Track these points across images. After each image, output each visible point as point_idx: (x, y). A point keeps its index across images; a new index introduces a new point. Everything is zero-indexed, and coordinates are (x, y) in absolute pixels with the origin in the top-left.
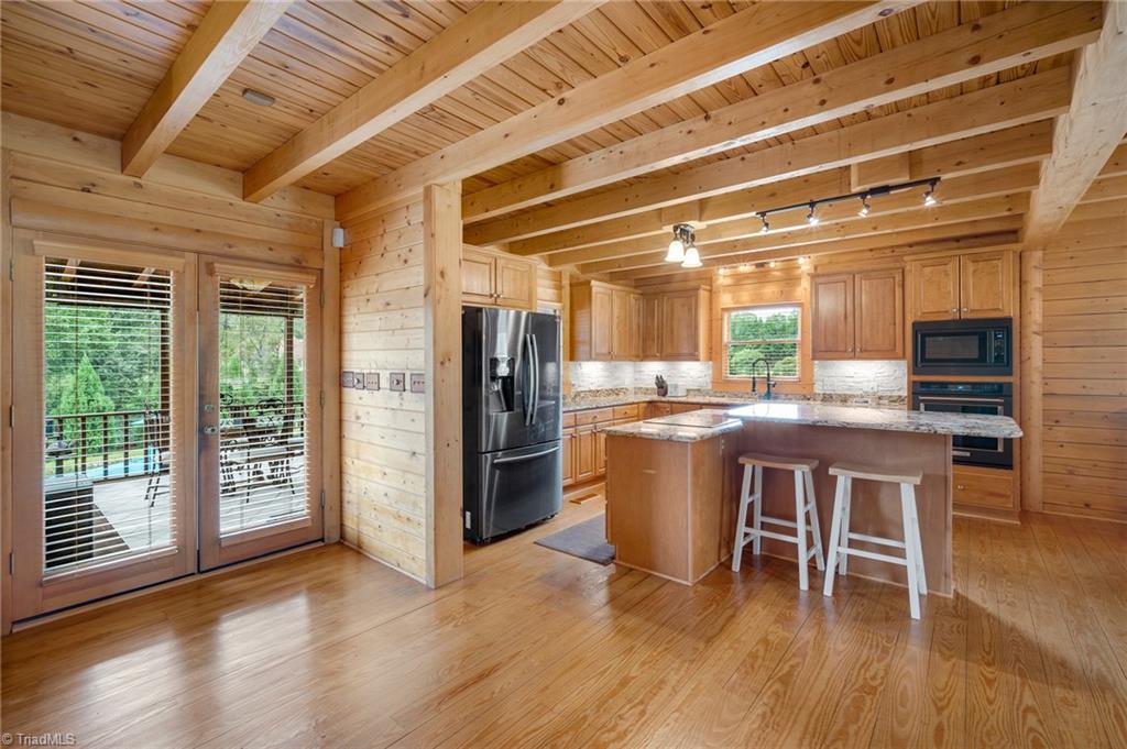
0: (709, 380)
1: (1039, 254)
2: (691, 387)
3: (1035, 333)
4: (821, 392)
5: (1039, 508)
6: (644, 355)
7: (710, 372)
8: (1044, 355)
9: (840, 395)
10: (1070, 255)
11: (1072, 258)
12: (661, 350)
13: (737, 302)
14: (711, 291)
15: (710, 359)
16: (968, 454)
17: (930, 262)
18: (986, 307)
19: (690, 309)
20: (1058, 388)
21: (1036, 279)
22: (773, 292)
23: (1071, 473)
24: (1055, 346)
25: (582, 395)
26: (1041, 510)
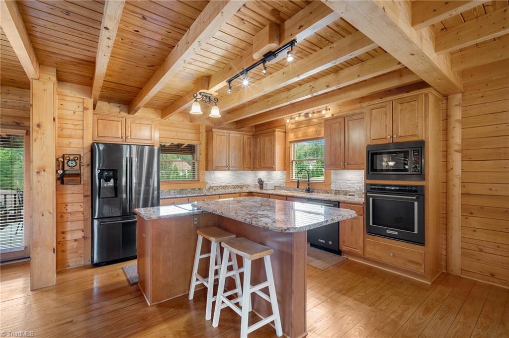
0: (284, 180)
1: (460, 96)
2: (277, 185)
3: (456, 151)
4: (335, 189)
5: (458, 273)
6: (254, 168)
7: (285, 177)
8: (462, 166)
9: (343, 191)
10: (480, 95)
11: (482, 97)
12: (260, 165)
13: (297, 138)
14: (285, 132)
15: (285, 170)
16: (396, 233)
17: (375, 106)
18: (408, 134)
19: (271, 143)
20: (472, 189)
21: (457, 114)
22: (313, 131)
23: (481, 250)
24: (470, 160)
25: (214, 188)
26: (460, 275)
